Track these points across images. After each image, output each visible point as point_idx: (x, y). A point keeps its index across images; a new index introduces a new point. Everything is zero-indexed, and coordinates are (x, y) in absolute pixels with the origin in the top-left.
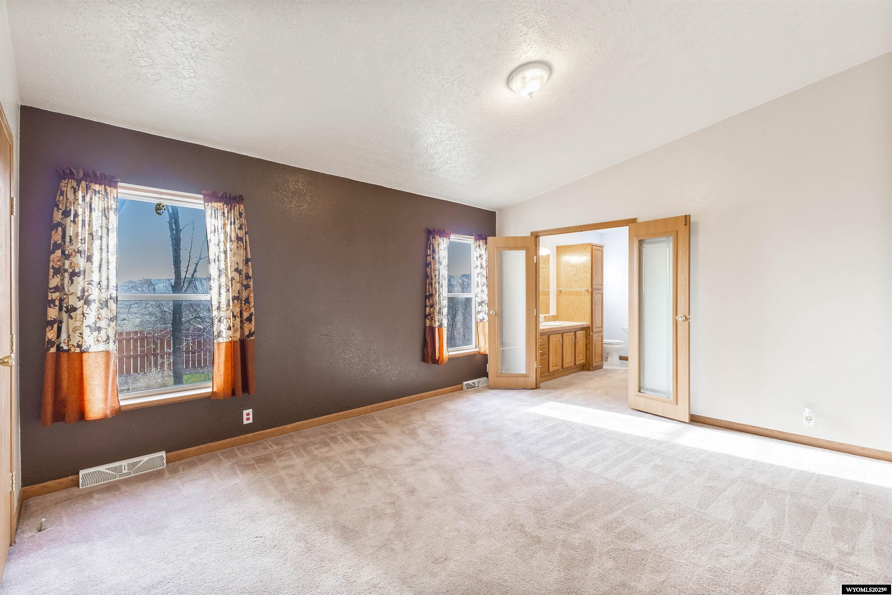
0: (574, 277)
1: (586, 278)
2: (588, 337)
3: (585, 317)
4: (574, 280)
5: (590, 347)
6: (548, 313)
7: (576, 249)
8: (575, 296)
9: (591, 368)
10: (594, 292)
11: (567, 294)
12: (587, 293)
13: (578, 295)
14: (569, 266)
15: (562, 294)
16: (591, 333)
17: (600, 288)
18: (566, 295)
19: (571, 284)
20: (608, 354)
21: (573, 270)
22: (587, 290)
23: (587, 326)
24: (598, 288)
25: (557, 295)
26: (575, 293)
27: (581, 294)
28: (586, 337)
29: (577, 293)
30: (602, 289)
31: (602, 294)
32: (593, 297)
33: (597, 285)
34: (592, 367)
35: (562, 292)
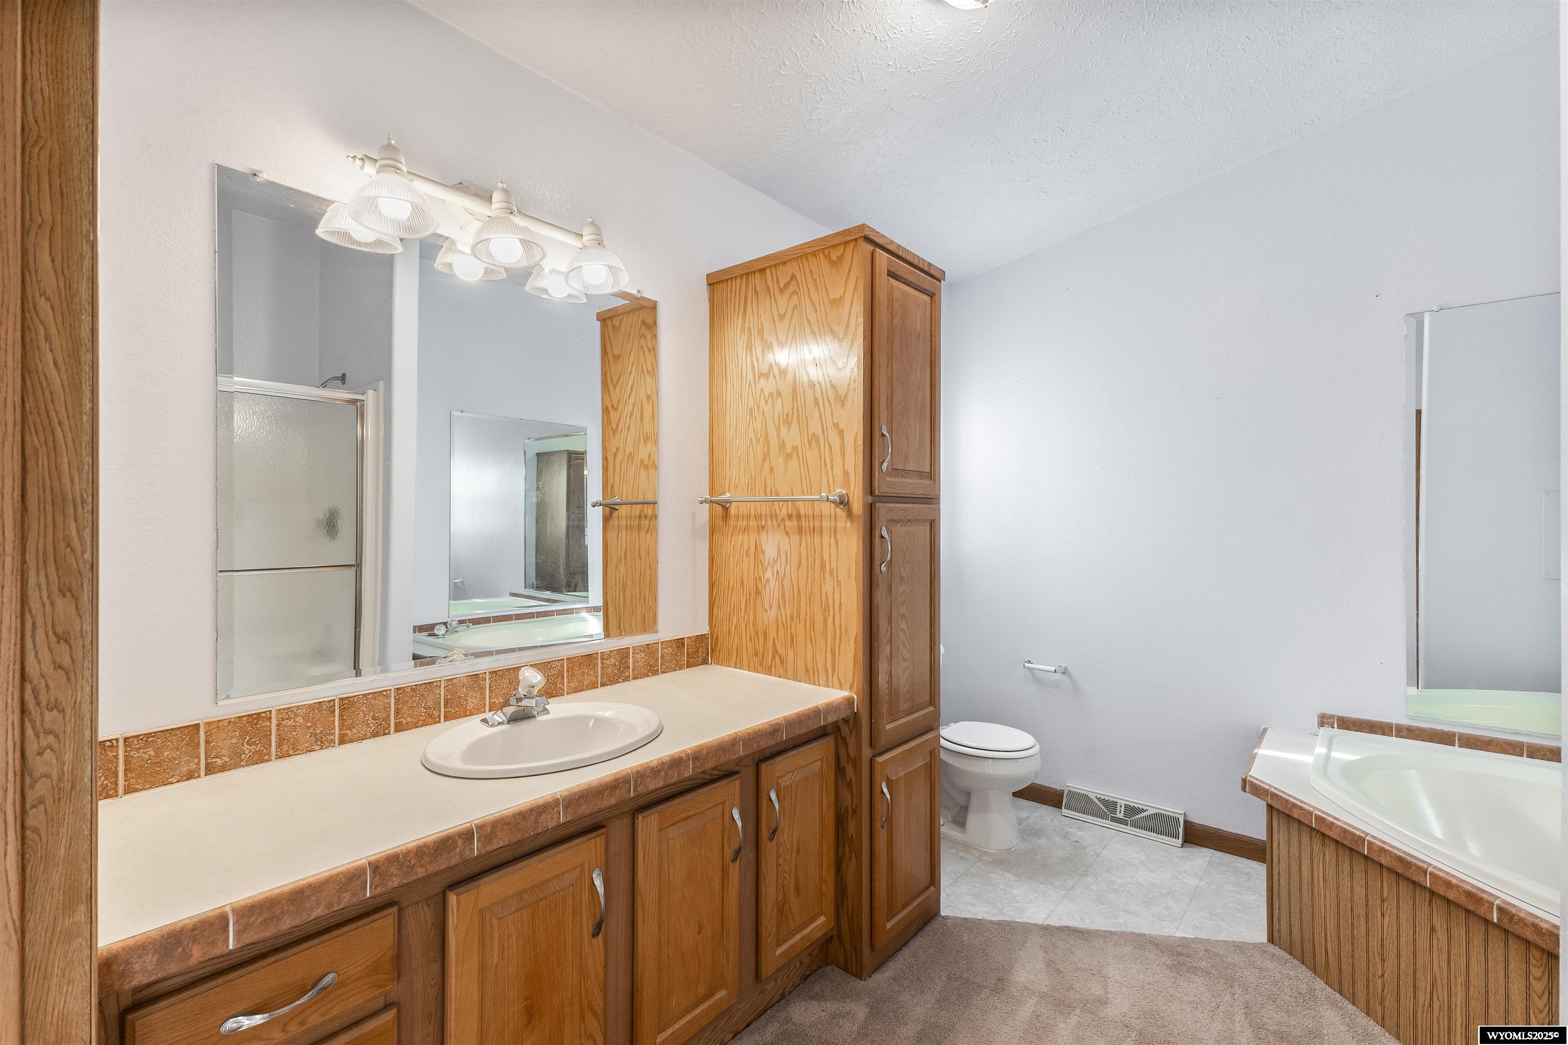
0: (784, 431)
1: (841, 433)
2: (850, 770)
3: (833, 655)
4: (782, 445)
5: (859, 828)
6: (649, 623)
7: (793, 277)
8: (787, 533)
9: (866, 950)
10: (883, 509)
11: (753, 523)
12: (843, 522)
13: (800, 530)
14: (761, 375)
15: (732, 522)
16: (867, 752)
17: (919, 493)
18: (746, 529)
19: (772, 470)
20: (969, 794)
21: (779, 394)
22: (843, 502)
23: (843, 714)
24: (906, 491)
25: (712, 531)
26: (790, 517)
27: (817, 524)
28: (840, 771)
29: (799, 516)
30: (931, 499)
31: (933, 525)
32: (877, 540)
33: (906, 473)
34: (872, 946)
35: (733, 510)
